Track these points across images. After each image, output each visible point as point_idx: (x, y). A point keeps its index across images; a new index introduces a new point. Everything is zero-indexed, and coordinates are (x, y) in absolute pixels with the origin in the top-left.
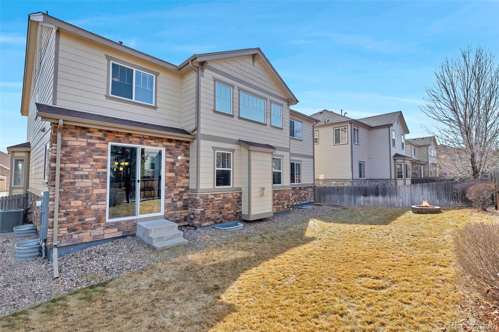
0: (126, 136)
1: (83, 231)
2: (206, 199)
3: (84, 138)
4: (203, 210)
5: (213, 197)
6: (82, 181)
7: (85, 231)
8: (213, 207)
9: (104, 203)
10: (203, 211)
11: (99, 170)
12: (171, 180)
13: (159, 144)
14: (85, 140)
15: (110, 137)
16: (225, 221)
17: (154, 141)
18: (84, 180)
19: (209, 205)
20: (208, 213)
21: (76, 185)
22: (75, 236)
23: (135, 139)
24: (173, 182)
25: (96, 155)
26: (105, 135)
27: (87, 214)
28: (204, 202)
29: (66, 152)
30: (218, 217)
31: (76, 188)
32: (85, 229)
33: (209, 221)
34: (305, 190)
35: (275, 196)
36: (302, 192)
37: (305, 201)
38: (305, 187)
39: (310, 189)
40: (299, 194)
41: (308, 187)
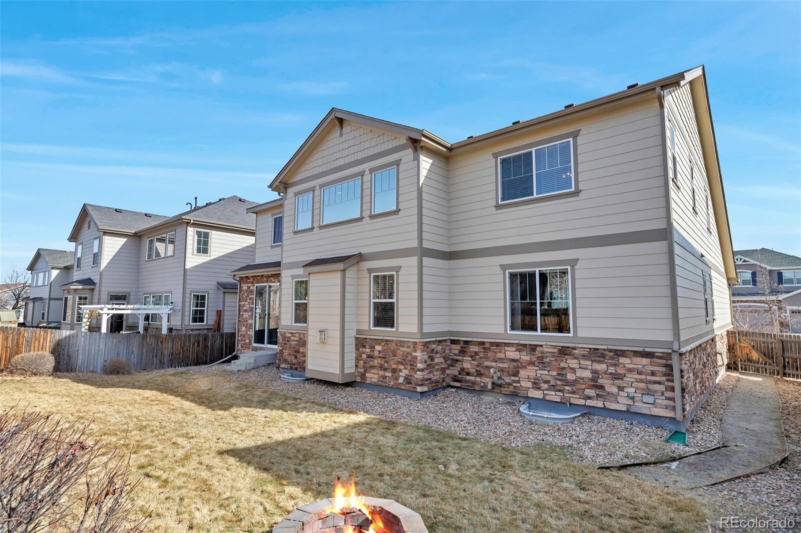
0: (261, 278)
2: (284, 337)
5: (290, 335)
7: (246, 349)
8: (290, 348)
9: (252, 330)
11: (251, 306)
14: (247, 285)
15: (256, 280)
17: (273, 278)
18: (246, 313)
19: (287, 344)
20: (286, 353)
21: (244, 317)
23: (264, 279)
25: (250, 295)
26: (253, 280)
27: (246, 337)
28: (283, 340)
29: (242, 294)
30: (294, 361)
32: (246, 347)
33: (286, 364)
34: (599, 362)
35: (376, 350)
36: (573, 363)
37: (599, 399)
38: (596, 351)
39: (635, 360)
40: (557, 369)
41: (617, 352)
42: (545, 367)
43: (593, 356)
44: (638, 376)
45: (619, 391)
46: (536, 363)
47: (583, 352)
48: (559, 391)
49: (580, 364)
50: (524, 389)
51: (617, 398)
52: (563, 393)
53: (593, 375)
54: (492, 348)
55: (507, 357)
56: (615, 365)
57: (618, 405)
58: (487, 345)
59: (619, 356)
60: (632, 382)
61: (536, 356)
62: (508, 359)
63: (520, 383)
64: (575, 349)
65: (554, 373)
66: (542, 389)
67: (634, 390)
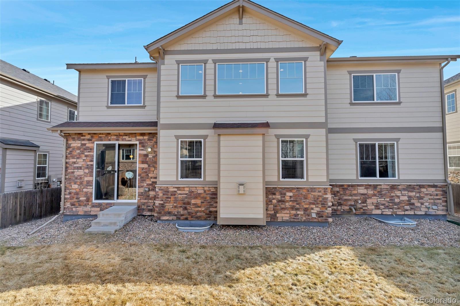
0: (106, 136)
1: (79, 207)
2: (166, 192)
3: (79, 140)
4: (162, 202)
5: (176, 190)
6: (78, 171)
7: (80, 206)
8: (176, 201)
9: (91, 187)
10: (162, 204)
11: (89, 163)
12: (144, 170)
13: (133, 139)
14: (80, 142)
15: (96, 137)
16: (192, 219)
17: (128, 137)
18: (79, 171)
19: (170, 198)
20: (169, 206)
21: (75, 174)
22: (74, 209)
23: (112, 137)
24: (146, 172)
25: (86, 152)
26: (92, 137)
27: (81, 194)
28: (164, 194)
29: (70, 151)
30: (182, 212)
31: (75, 176)
32: (80, 205)
33: (170, 216)
34: (412, 191)
35: (288, 196)
36: (398, 193)
37: (412, 210)
38: (410, 186)
39: (429, 189)
40: (390, 197)
41: (420, 186)
42: (382, 196)
43: (409, 189)
44: (430, 197)
45: (421, 205)
46: (377, 195)
47: (404, 187)
48: (391, 208)
49: (402, 193)
50: (370, 210)
51: (420, 209)
52: (393, 210)
53: (409, 198)
54: (349, 188)
55: (359, 193)
56: (420, 192)
57: (421, 212)
58: (345, 187)
59: (421, 188)
60: (428, 200)
61: (377, 191)
62: (360, 194)
63: (367, 207)
64: (399, 186)
65: (388, 199)
66: (381, 209)
67: (428, 204)
